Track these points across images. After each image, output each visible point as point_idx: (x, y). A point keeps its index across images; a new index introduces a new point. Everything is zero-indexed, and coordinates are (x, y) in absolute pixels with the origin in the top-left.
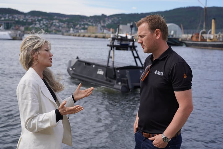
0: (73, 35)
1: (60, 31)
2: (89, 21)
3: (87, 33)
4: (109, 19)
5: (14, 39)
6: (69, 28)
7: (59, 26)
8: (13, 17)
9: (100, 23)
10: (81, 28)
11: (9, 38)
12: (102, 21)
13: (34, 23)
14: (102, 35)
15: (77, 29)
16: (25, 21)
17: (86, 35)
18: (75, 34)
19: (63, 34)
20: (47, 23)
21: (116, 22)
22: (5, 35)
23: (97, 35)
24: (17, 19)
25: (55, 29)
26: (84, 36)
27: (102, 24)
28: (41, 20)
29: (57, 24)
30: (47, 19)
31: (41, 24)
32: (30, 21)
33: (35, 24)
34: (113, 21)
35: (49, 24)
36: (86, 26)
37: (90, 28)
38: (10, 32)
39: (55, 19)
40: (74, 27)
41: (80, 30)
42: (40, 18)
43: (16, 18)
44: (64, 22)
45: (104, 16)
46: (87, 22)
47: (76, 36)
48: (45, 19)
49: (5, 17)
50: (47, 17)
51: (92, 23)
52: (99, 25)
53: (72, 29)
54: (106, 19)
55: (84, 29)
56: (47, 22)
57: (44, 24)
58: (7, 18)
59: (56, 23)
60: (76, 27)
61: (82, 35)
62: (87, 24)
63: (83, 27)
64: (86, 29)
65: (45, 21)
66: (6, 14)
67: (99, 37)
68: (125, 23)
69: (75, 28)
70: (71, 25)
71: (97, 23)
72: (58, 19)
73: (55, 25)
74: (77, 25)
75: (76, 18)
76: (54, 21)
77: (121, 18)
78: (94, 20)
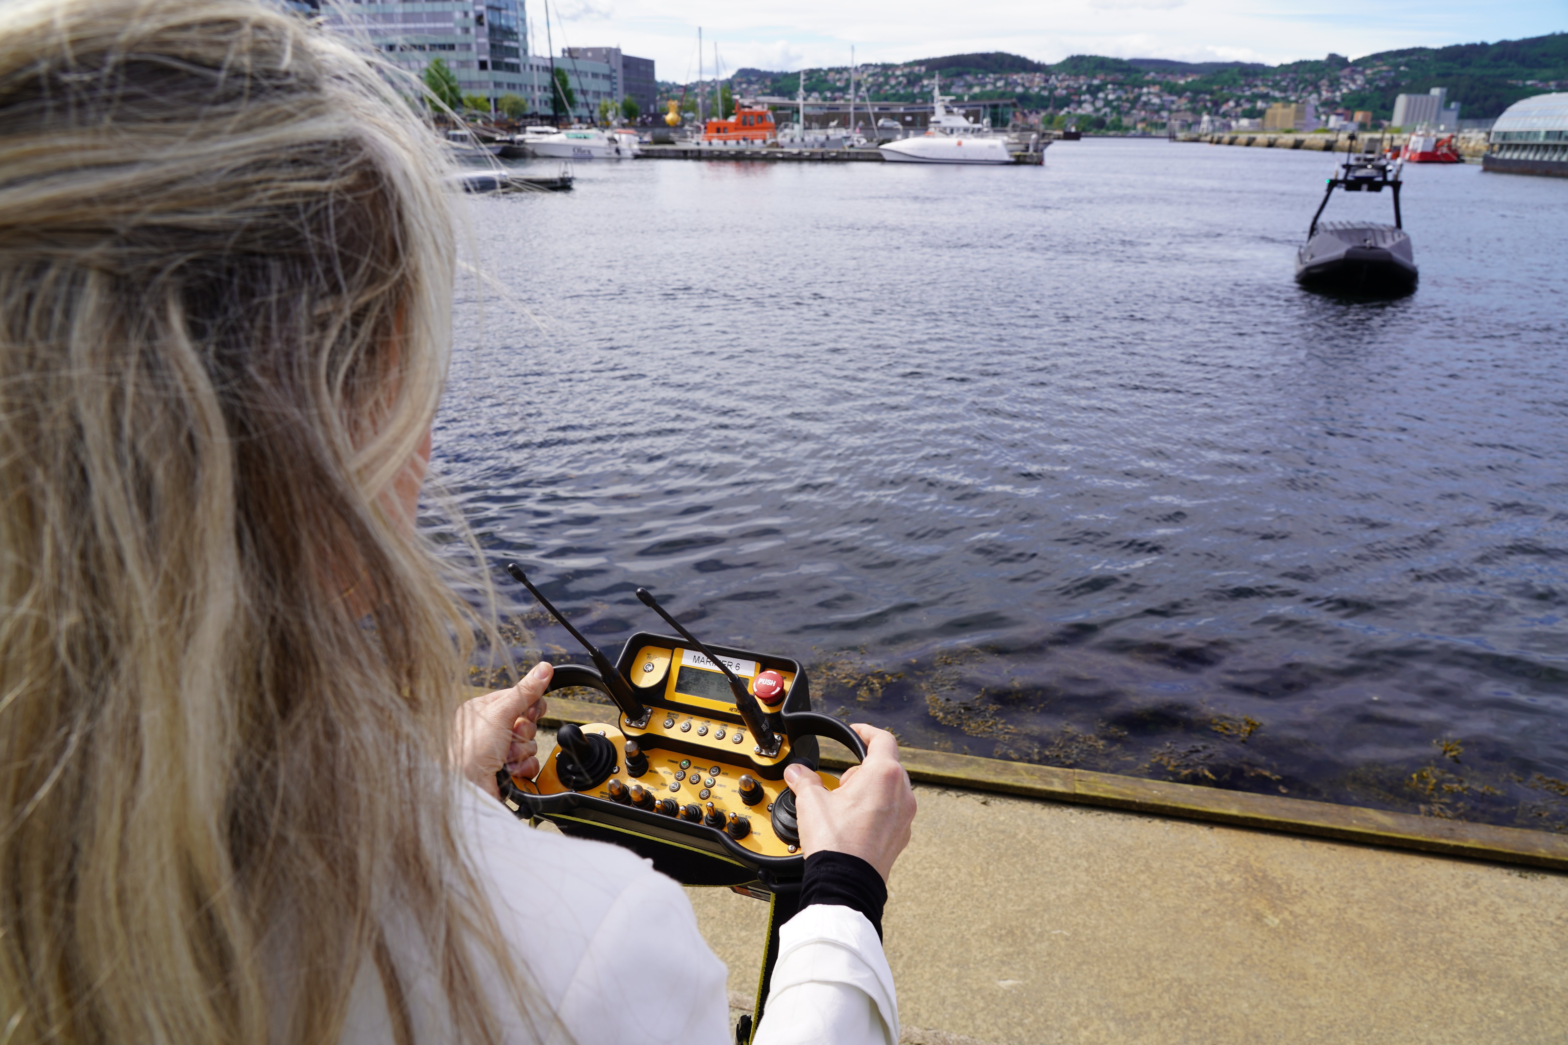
0: (1209, 138)
1: (1164, 125)
2: (1276, 85)
3: (1262, 130)
4: (1354, 72)
5: (1019, 161)
6: (1196, 112)
7: (1162, 107)
8: (1007, 84)
9: (1317, 89)
10: (1239, 110)
11: (1007, 158)
12: (1324, 83)
13: (1076, 98)
14: (1321, 138)
15: (1225, 115)
16: (1045, 93)
17: (1261, 138)
18: (1217, 136)
19: (1172, 137)
20: (1119, 99)
21: (1382, 84)
22: (992, 147)
23: (1300, 136)
24: (1019, 90)
25: (1143, 120)
26: (1250, 143)
27: (1325, 94)
28: (1099, 89)
29: (1156, 100)
30: (1119, 85)
31: (1099, 104)
32: (1061, 92)
33: (1080, 103)
34: (1369, 82)
35: (1127, 100)
36: (1260, 104)
37: (1277, 111)
38: (1006, 138)
39: (1148, 84)
40: (1215, 109)
41: (1237, 118)
42: (1096, 82)
43: (1018, 84)
44: (1178, 92)
45: (1336, 62)
46: (1263, 90)
47: (1219, 142)
48: (1113, 83)
49: (984, 85)
50: (1120, 77)
51: (1284, 90)
52: (1313, 99)
53: (1206, 118)
54: (1346, 71)
55: (1251, 114)
56: (1120, 93)
57: (1108, 103)
58: (989, 87)
59: (1151, 95)
60: (1224, 108)
61: (1243, 138)
62: (1265, 97)
63: (1247, 106)
64: (1261, 113)
65: (1114, 91)
66: (985, 75)
67: (1310, 148)
68: (1419, 87)
69: (1217, 113)
70: (1205, 101)
71: (1303, 89)
72: (1160, 83)
73: (1146, 104)
74: (1227, 101)
75: (1226, 76)
76: (1145, 90)
77: (1406, 65)
78: (1293, 80)
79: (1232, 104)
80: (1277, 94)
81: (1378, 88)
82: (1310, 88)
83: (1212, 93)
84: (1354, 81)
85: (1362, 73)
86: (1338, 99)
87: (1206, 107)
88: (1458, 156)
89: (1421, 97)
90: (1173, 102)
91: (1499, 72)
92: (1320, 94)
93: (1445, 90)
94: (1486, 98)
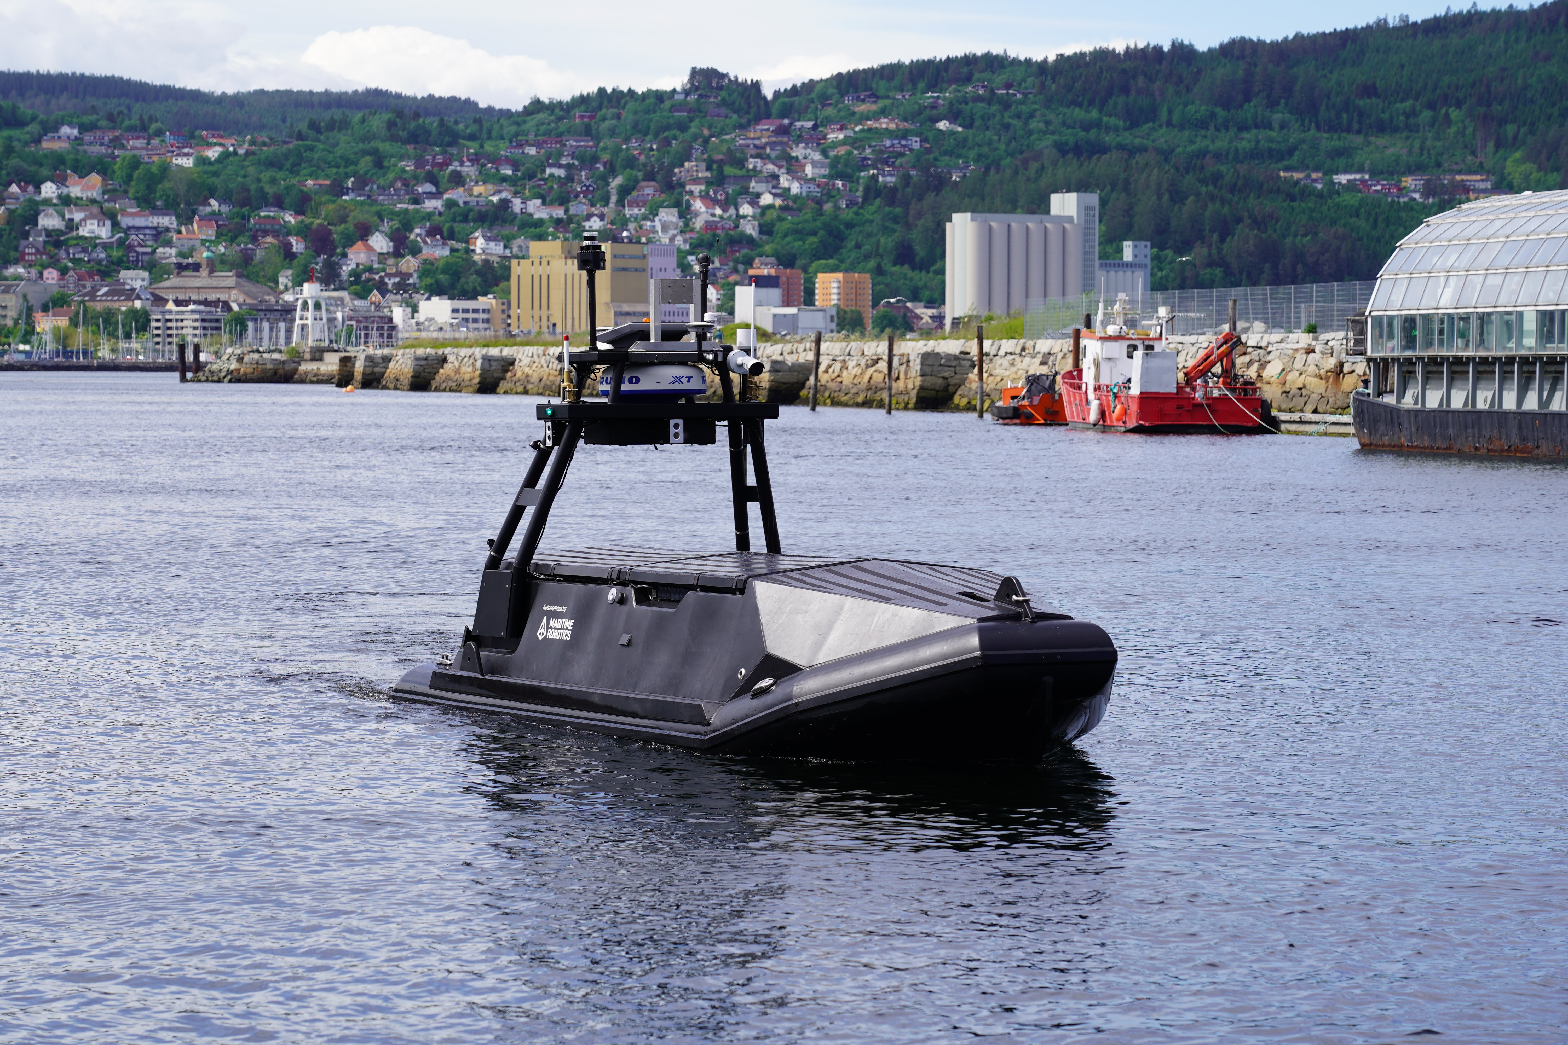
0: (332, 366)
1: (140, 323)
2: (528, 180)
4: (786, 132)
6: (257, 272)
9: (673, 193)
15: (364, 283)
18: (358, 357)
21: (889, 178)
25: (57, 302)
27: (703, 211)
29: (95, 229)
34: (842, 169)
37: (541, 266)
39: (60, 168)
40: (323, 261)
41: (407, 293)
44: (177, 197)
45: (721, 98)
46: (486, 194)
51: (561, 194)
52: (665, 226)
54: (762, 134)
55: (457, 280)
59: (75, 208)
60: (356, 259)
62: (496, 219)
63: (438, 251)
64: (492, 278)
69: (334, 277)
70: (282, 232)
71: (624, 191)
72: (102, 167)
73: (56, 239)
74: (364, 232)
75: (344, 143)
76: (49, 190)
77: (954, 116)
78: (588, 161)
79: (380, 242)
80: (536, 209)
81: (873, 190)
82: (649, 189)
83: (302, 204)
84: (793, 166)
85: (815, 138)
86: (750, 229)
87: (289, 255)
88: (1264, 407)
89: (1018, 222)
90: (159, 235)
91: (1246, 142)
92: (685, 212)
93: (1093, 199)
94: (1225, 231)
